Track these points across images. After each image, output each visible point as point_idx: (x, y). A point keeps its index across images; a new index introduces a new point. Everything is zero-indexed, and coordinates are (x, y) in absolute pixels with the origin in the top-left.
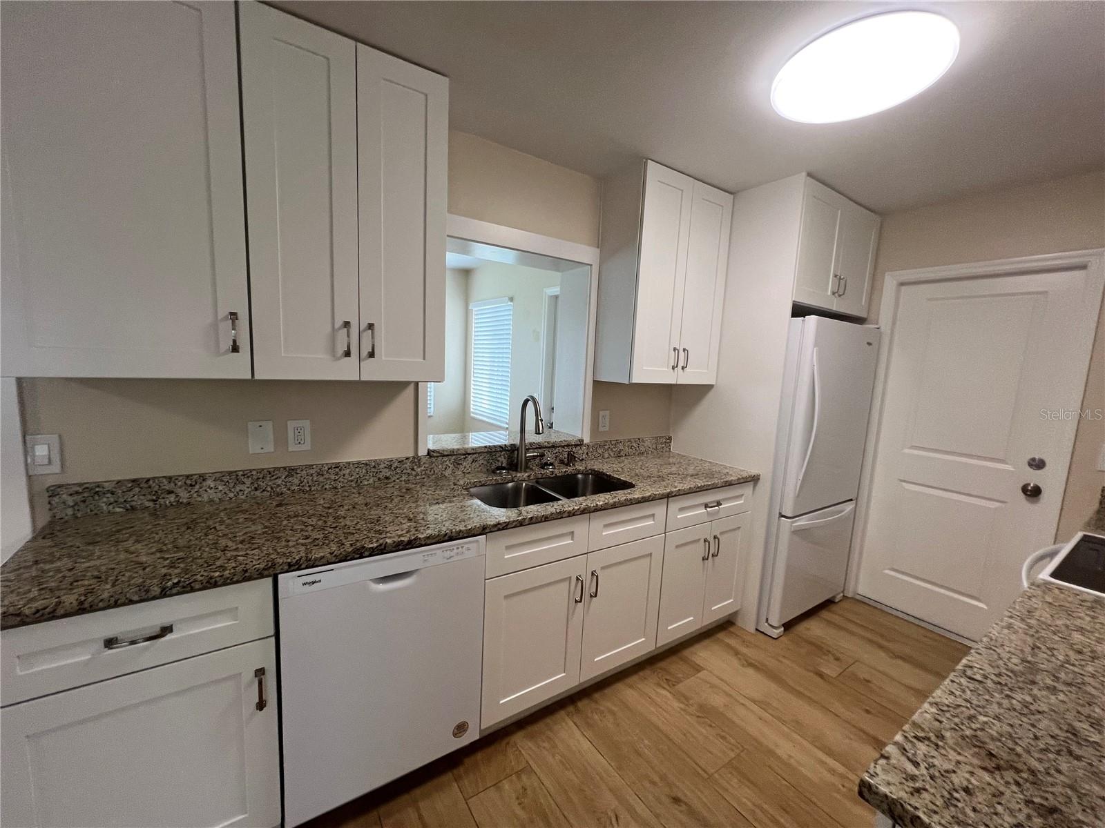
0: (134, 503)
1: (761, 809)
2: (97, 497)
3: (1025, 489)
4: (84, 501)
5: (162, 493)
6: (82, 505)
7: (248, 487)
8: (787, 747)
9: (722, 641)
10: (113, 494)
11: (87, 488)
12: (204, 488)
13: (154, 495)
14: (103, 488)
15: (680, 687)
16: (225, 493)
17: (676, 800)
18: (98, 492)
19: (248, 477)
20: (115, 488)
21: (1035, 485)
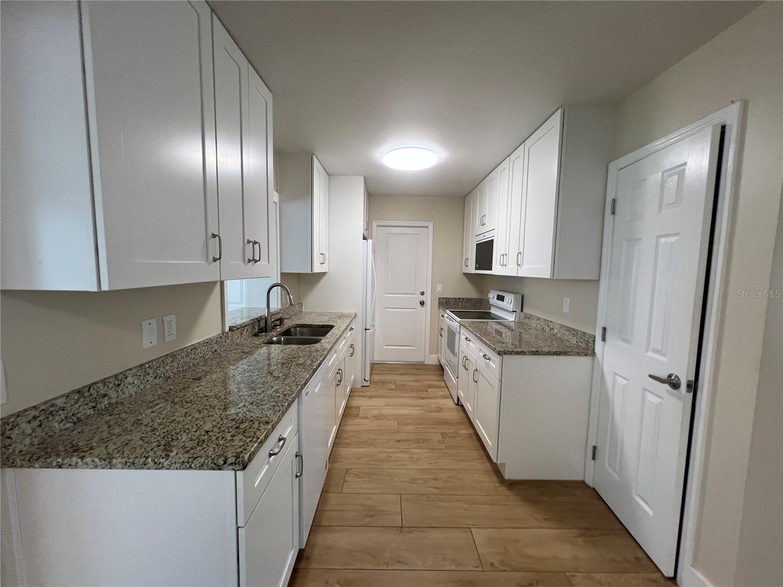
0: (79, 415)
1: (416, 428)
2: (51, 418)
3: (420, 303)
4: (40, 426)
5: (99, 398)
6: (39, 430)
7: (151, 377)
8: (405, 411)
9: (355, 396)
10: (63, 410)
11: (43, 410)
12: (126, 386)
13: (94, 402)
14: (56, 406)
15: (360, 416)
16: (139, 386)
17: (398, 441)
18: (52, 411)
19: (151, 368)
20: (65, 403)
21: (423, 301)
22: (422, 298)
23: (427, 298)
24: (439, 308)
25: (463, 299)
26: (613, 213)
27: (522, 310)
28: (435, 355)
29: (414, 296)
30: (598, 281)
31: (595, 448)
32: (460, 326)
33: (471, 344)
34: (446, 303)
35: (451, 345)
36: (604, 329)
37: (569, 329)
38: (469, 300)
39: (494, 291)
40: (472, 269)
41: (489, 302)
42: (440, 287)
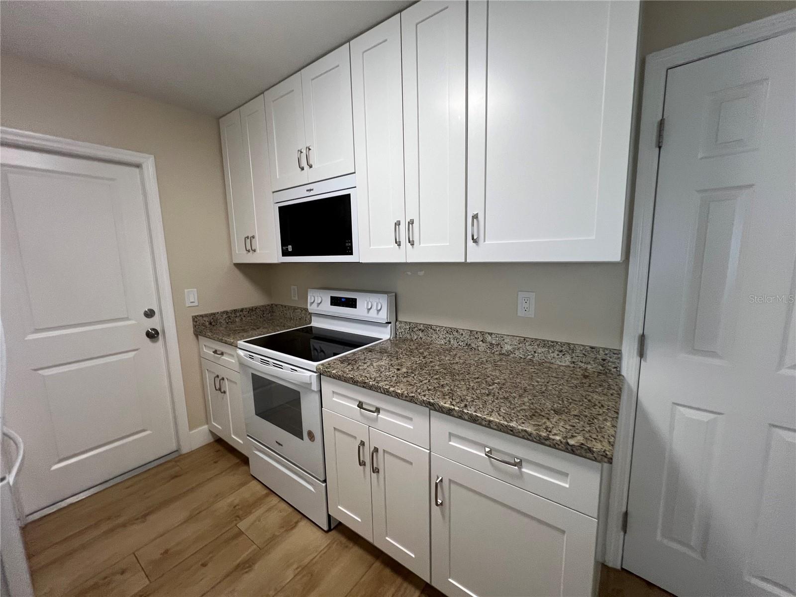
3: (149, 335)
21: (153, 329)
22: (152, 323)
23: (168, 322)
24: (196, 336)
25: (242, 310)
27: (397, 319)
28: (204, 427)
29: (126, 323)
31: (625, 514)
34: (210, 323)
36: (643, 338)
38: (252, 310)
40: (269, 256)
41: (306, 310)
42: (191, 297)
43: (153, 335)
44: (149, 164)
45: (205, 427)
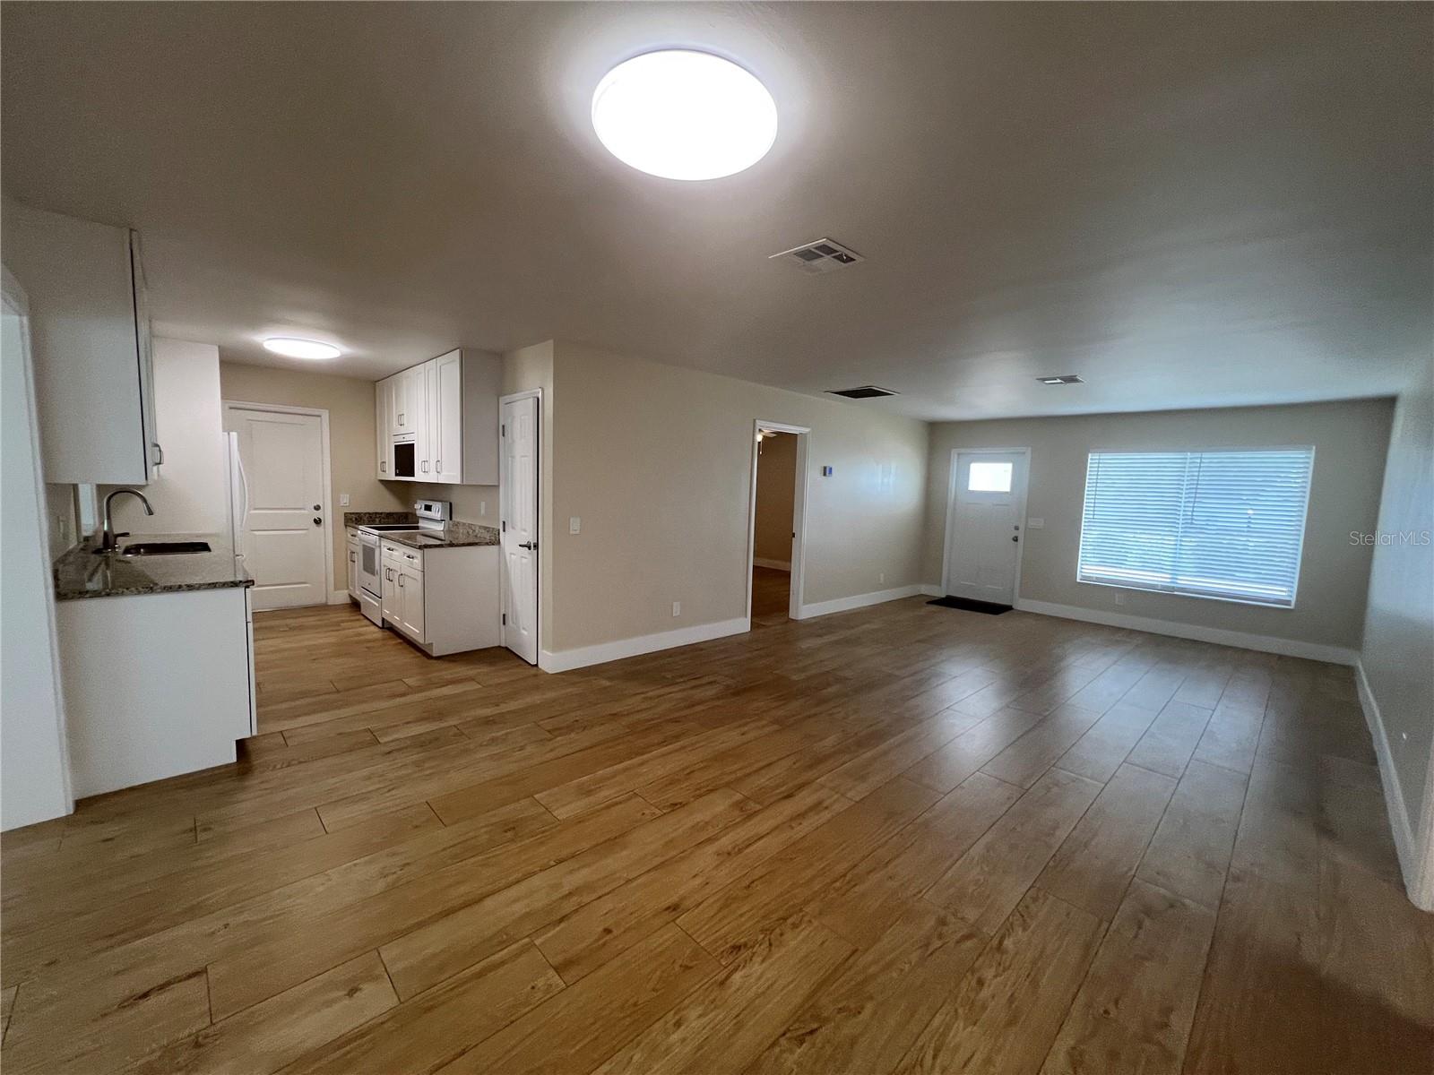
3: (315, 521)
21: (319, 518)
22: (317, 514)
23: (327, 515)
24: (346, 526)
25: (381, 513)
26: (504, 435)
27: (451, 519)
28: (343, 591)
29: (303, 511)
30: (498, 486)
31: (504, 615)
32: (380, 540)
33: (394, 553)
34: (357, 518)
35: (369, 566)
36: (504, 523)
37: (485, 528)
38: (389, 515)
39: (421, 501)
40: (391, 475)
41: (415, 514)
42: (345, 499)
43: (318, 522)
44: (325, 414)
45: (346, 591)
